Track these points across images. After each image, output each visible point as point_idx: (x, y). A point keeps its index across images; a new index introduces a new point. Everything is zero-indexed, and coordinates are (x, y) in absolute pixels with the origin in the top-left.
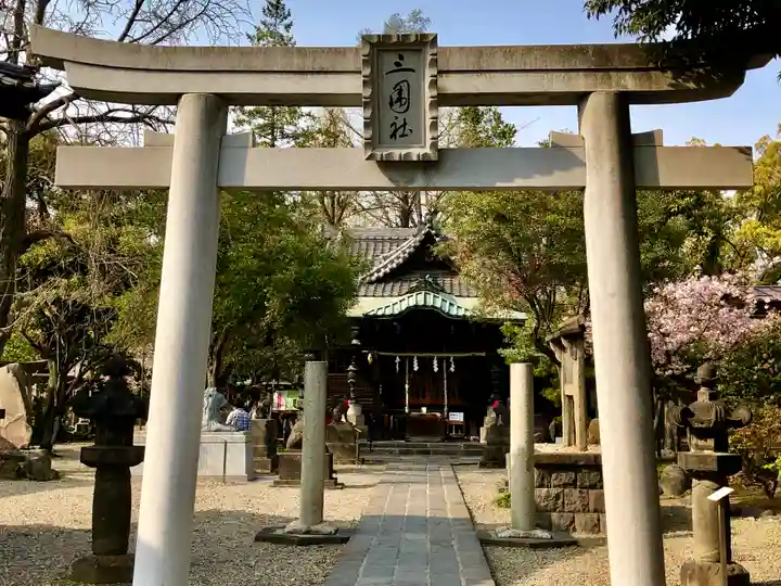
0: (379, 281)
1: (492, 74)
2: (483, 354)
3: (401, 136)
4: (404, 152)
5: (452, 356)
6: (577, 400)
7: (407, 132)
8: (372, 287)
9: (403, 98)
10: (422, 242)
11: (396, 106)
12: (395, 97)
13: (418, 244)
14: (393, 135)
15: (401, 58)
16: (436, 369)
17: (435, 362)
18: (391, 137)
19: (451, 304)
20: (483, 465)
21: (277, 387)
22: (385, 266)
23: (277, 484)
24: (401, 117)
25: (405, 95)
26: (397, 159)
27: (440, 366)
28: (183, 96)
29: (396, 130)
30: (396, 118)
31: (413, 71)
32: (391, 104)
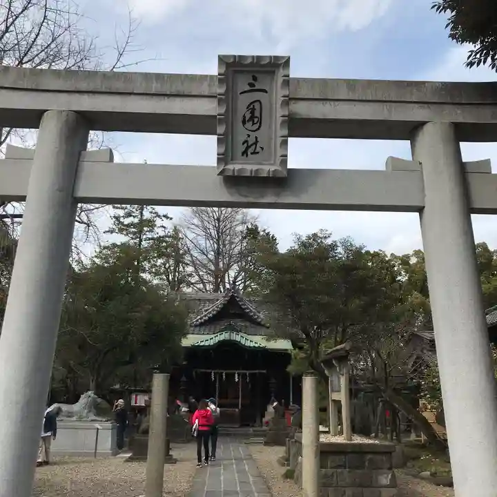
0: (201, 325)
1: (337, 103)
2: (264, 371)
3: (252, 154)
4: (255, 167)
5: (248, 372)
6: (343, 403)
7: (258, 149)
8: (198, 329)
9: (254, 117)
10: (228, 301)
11: (249, 125)
12: (248, 116)
13: (226, 302)
14: (245, 153)
15: (255, 79)
16: (237, 380)
17: (236, 375)
18: (243, 155)
19: (246, 339)
20: (266, 444)
21: (135, 391)
22: (205, 316)
23: (130, 460)
24: (253, 135)
25: (257, 114)
26: (248, 174)
28: (46, 114)
29: (248, 147)
30: (249, 136)
31: (266, 92)
32: (244, 122)
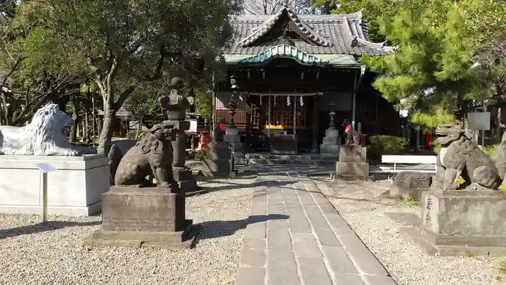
5: (302, 95)
8: (245, 49)
16: (289, 104)
17: (288, 99)
19: (304, 54)
22: (254, 36)
27: (292, 102)
